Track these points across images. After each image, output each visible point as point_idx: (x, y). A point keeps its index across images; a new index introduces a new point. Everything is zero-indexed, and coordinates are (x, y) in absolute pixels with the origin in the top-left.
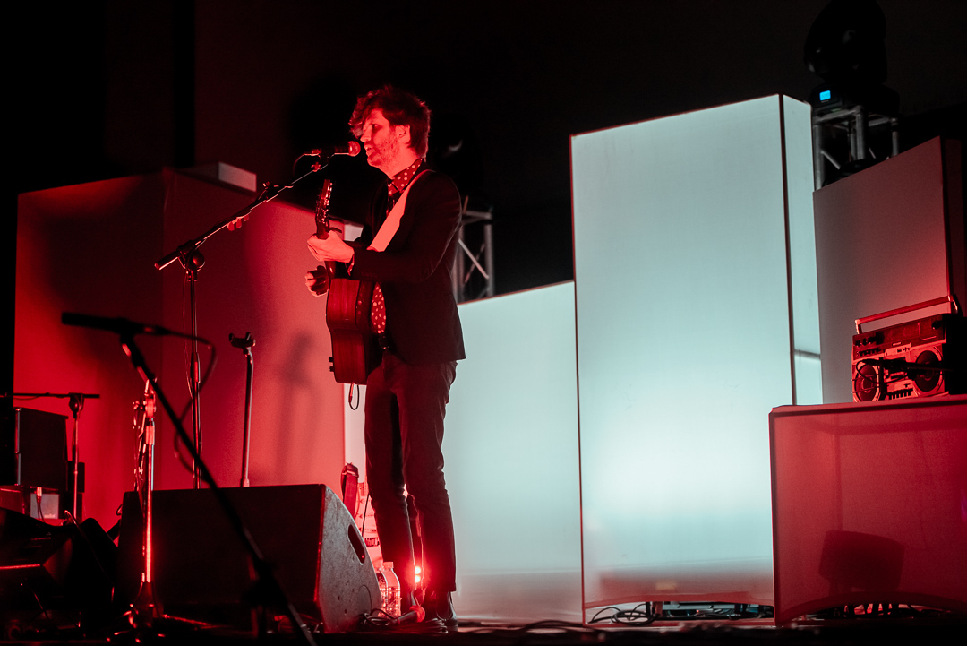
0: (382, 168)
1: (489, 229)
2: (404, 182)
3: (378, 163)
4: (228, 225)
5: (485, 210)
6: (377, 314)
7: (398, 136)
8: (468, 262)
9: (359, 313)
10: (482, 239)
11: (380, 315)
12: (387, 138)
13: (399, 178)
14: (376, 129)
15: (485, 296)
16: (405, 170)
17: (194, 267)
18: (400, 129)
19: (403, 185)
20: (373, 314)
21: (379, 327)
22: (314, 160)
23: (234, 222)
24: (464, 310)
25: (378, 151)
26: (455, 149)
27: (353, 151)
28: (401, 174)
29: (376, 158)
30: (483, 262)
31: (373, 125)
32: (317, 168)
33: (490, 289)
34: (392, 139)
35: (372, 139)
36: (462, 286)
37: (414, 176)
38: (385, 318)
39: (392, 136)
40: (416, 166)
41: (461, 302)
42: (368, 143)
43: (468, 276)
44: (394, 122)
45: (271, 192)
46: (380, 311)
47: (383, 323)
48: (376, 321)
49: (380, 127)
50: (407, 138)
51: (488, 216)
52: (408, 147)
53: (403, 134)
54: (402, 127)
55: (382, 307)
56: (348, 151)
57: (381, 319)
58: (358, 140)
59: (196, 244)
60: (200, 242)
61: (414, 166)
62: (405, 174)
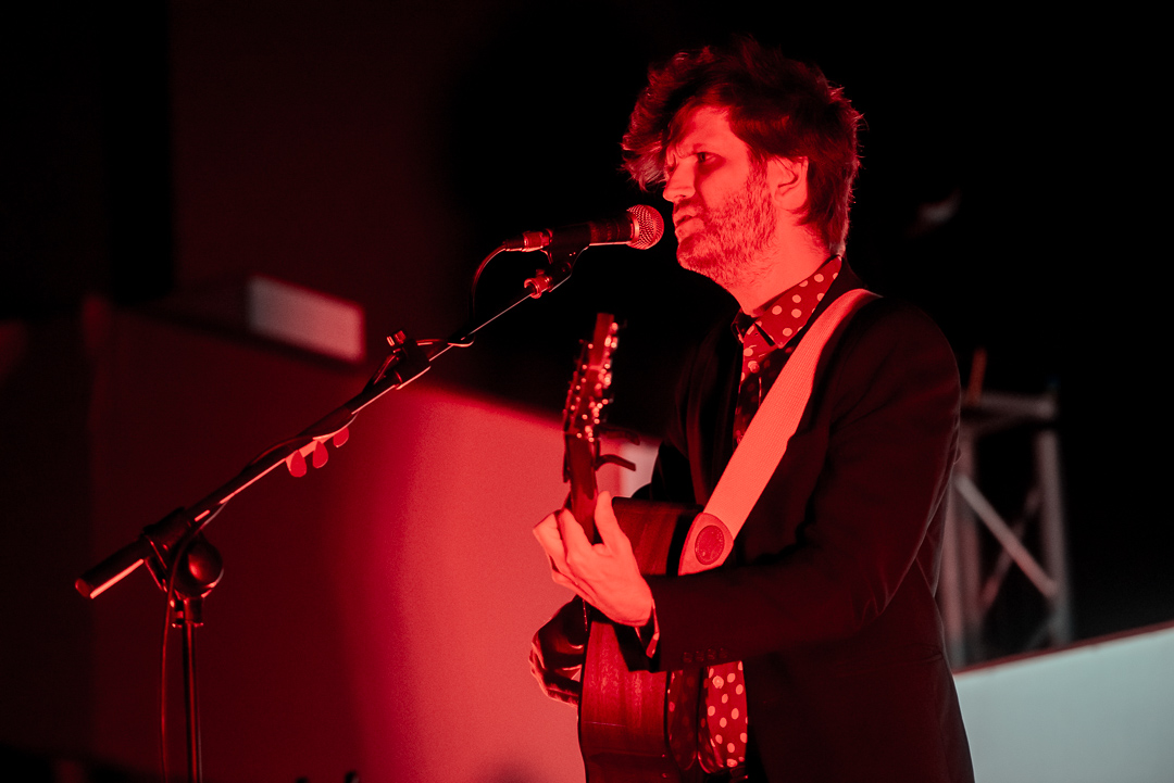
0: (723, 277)
1: (1048, 449)
2: (792, 323)
3: (711, 260)
4: (289, 460)
5: (1034, 390)
6: (724, 711)
7: (773, 189)
8: (989, 546)
9: (672, 707)
10: (1028, 476)
11: (734, 714)
12: (743, 192)
13: (777, 310)
14: (706, 165)
15: (1047, 647)
16: (796, 289)
17: (194, 586)
18: (779, 170)
19: (787, 332)
20: (711, 711)
21: (731, 748)
22: (533, 263)
23: (305, 451)
24: (972, 688)
25: (712, 229)
26: (939, 213)
27: (643, 231)
28: (783, 299)
29: (703, 249)
30: (1034, 543)
31: (702, 156)
32: (539, 287)
33: (1059, 622)
34: (758, 195)
35: (699, 193)
36: (976, 618)
37: (822, 307)
38: (747, 721)
39: (756, 189)
40: (827, 276)
41: (973, 662)
42: (685, 203)
43: (992, 590)
44: (763, 148)
45: (409, 360)
46: (733, 702)
47: (744, 737)
48: (721, 731)
49: (721, 162)
50: (799, 194)
51: (1044, 408)
52: (801, 223)
53: (788, 182)
54: (787, 162)
55: (740, 689)
56: (628, 235)
57: (736, 726)
58: (653, 197)
59: (197, 519)
60: (207, 512)
61: (819, 278)
62: (797, 299)
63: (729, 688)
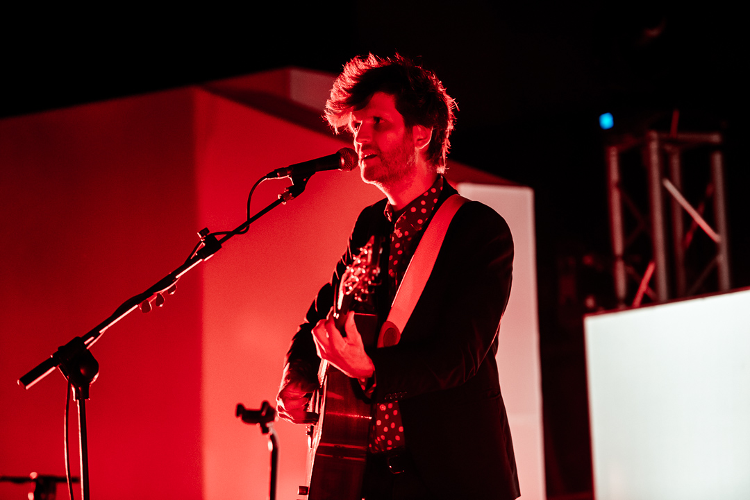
1: (718, 159)
2: (422, 216)
4: (141, 305)
6: (386, 423)
11: (393, 425)
13: (413, 210)
14: (380, 126)
19: (420, 222)
21: (390, 442)
23: (151, 300)
27: (346, 162)
29: (379, 174)
31: (377, 120)
33: (723, 257)
35: (376, 141)
37: (437, 206)
38: (401, 429)
40: (438, 189)
42: (367, 146)
43: (689, 238)
46: (392, 419)
48: (384, 434)
49: (390, 125)
51: (716, 138)
57: (395, 431)
59: (86, 343)
60: (92, 338)
61: (434, 191)
62: (423, 203)
63: (388, 411)
